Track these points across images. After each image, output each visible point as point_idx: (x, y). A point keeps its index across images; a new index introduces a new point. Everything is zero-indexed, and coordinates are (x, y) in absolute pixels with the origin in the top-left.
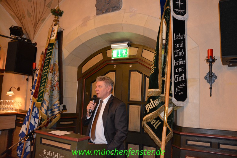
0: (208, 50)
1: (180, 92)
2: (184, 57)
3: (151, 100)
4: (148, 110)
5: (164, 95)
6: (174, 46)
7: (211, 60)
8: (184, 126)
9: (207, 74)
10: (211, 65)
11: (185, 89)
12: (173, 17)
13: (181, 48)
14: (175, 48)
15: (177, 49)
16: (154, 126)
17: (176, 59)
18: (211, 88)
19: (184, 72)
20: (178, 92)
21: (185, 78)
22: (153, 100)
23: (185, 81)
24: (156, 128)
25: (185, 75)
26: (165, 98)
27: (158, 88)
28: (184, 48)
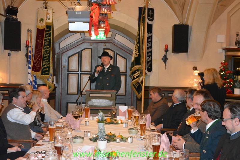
0: (165, 45)
1: (149, 67)
2: (151, 47)
3: (137, 71)
4: (135, 77)
5: (142, 69)
6: (147, 40)
7: (167, 50)
8: (150, 86)
9: (163, 57)
10: (166, 53)
11: (151, 65)
12: (147, 23)
13: (150, 41)
14: (147, 42)
15: (148, 42)
16: (136, 86)
17: (148, 48)
18: (166, 65)
19: (151, 55)
20: (148, 67)
21: (152, 59)
22: (138, 72)
23: (151, 61)
24: (136, 87)
25: (152, 57)
26: (143, 70)
27: (140, 65)
28: (151, 41)
